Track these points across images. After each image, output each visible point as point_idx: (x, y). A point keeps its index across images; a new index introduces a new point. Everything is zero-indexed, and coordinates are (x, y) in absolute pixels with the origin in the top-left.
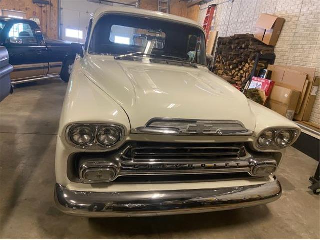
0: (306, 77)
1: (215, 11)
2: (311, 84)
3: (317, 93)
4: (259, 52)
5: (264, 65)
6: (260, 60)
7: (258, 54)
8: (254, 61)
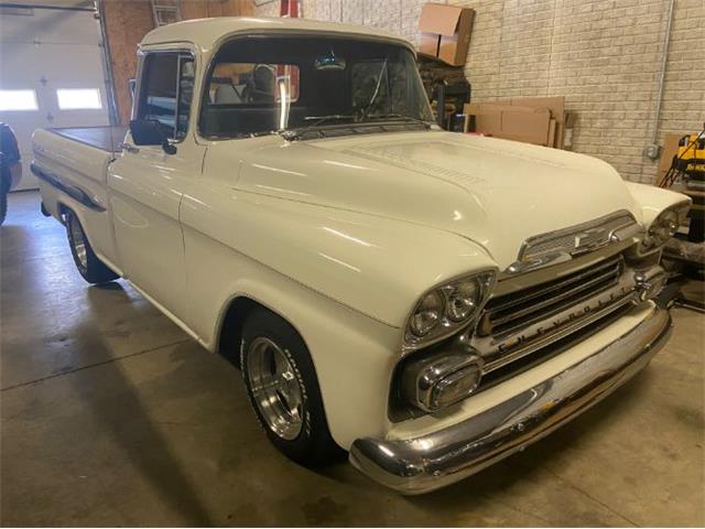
0: (548, 115)
1: (299, 5)
2: (561, 127)
3: (571, 139)
4: (441, 82)
5: (453, 107)
6: (448, 96)
7: (441, 86)
8: (435, 102)
